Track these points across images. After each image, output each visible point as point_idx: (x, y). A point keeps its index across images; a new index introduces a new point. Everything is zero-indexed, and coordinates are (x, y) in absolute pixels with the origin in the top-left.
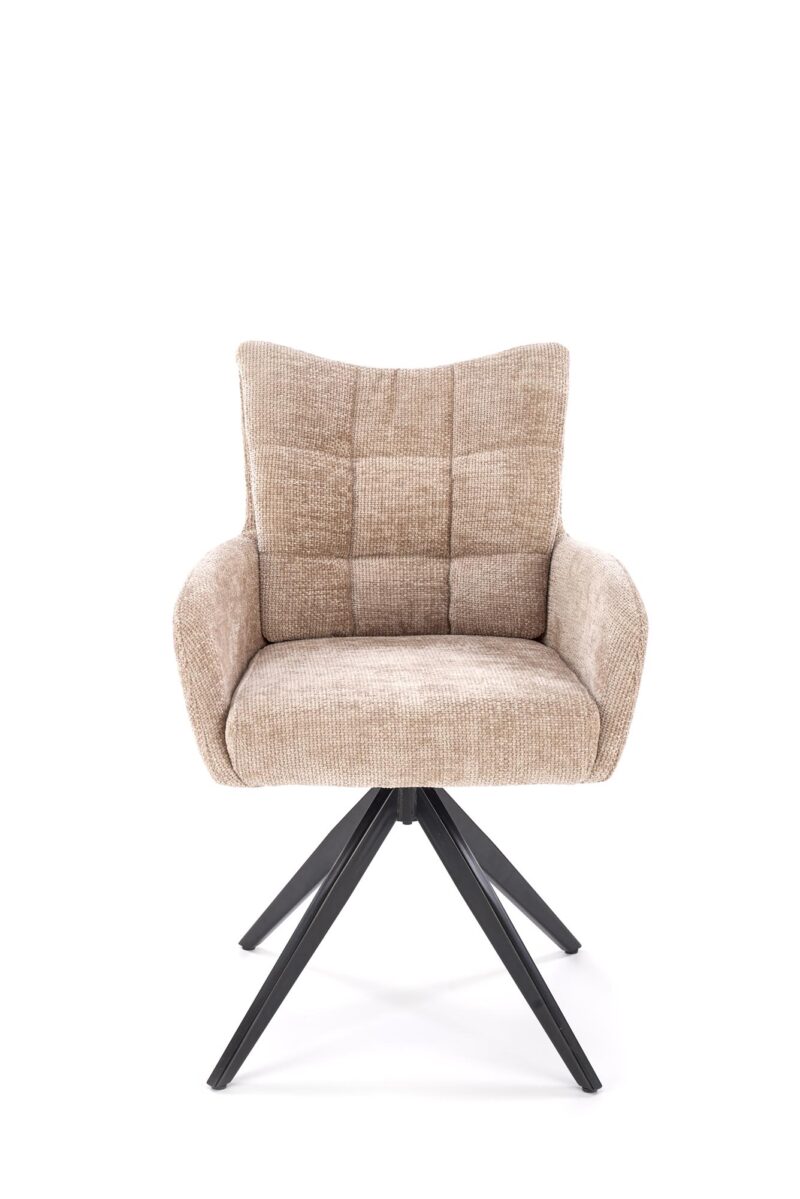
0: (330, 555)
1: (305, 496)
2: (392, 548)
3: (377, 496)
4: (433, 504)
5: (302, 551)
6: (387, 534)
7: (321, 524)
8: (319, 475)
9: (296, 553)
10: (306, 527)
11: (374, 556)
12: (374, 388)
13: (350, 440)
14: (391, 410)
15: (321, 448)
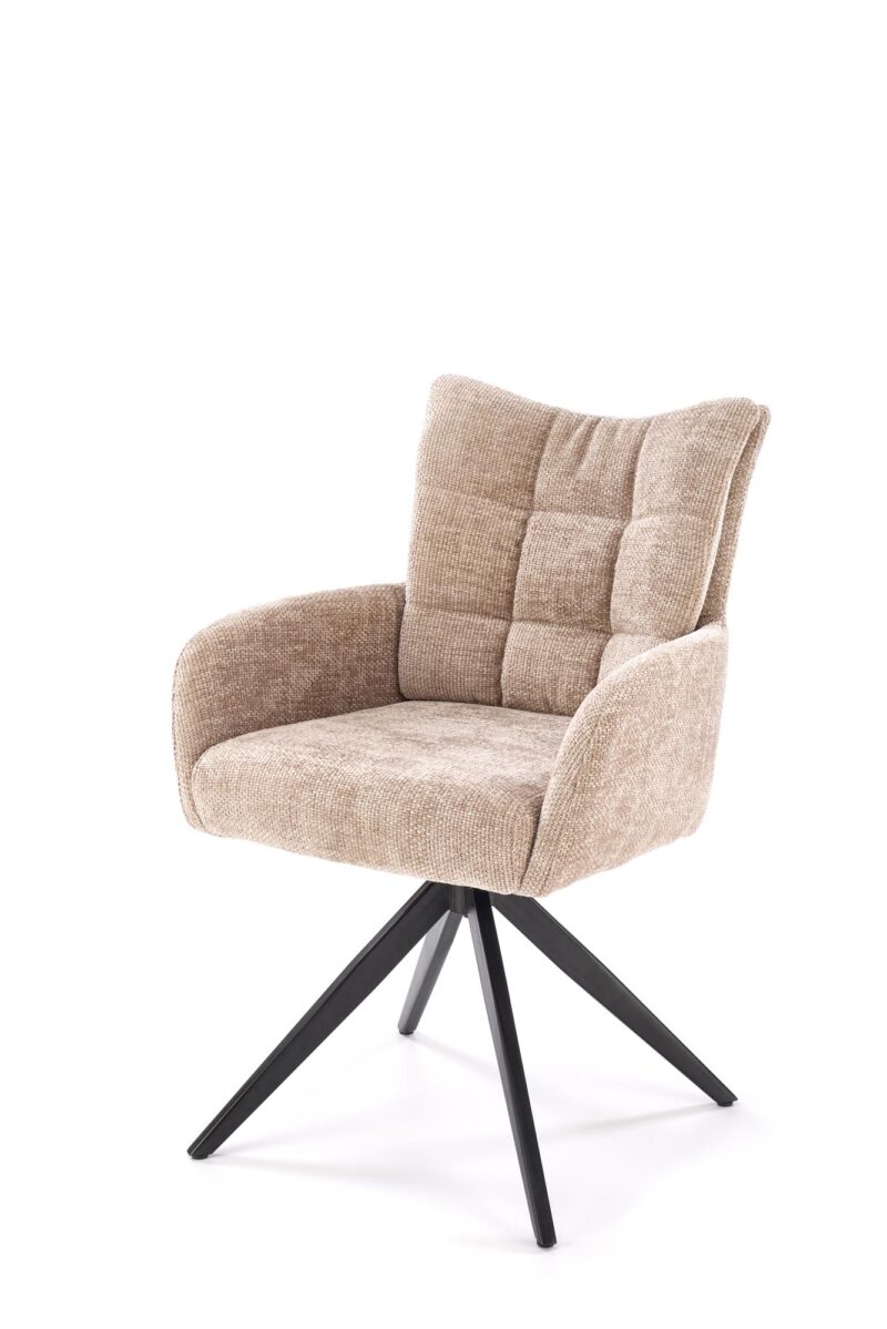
0: (486, 614)
1: (456, 545)
2: (551, 615)
3: (540, 554)
4: (592, 572)
5: (446, 605)
6: (544, 598)
7: (473, 578)
8: (479, 523)
9: (439, 607)
10: (453, 581)
11: (535, 620)
12: (568, 436)
13: (533, 492)
14: (579, 461)
15: (492, 496)
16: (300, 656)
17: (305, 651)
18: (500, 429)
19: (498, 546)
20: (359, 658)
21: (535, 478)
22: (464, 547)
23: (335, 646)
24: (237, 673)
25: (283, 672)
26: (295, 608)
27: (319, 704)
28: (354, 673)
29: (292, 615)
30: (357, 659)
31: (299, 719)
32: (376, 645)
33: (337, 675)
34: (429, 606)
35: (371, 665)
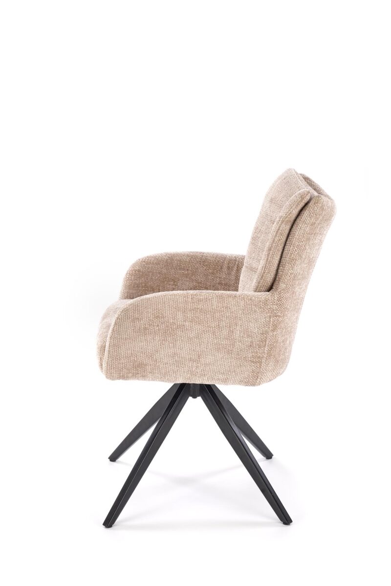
23: (206, 275)
25: (173, 280)
29: (185, 257)
32: (230, 279)
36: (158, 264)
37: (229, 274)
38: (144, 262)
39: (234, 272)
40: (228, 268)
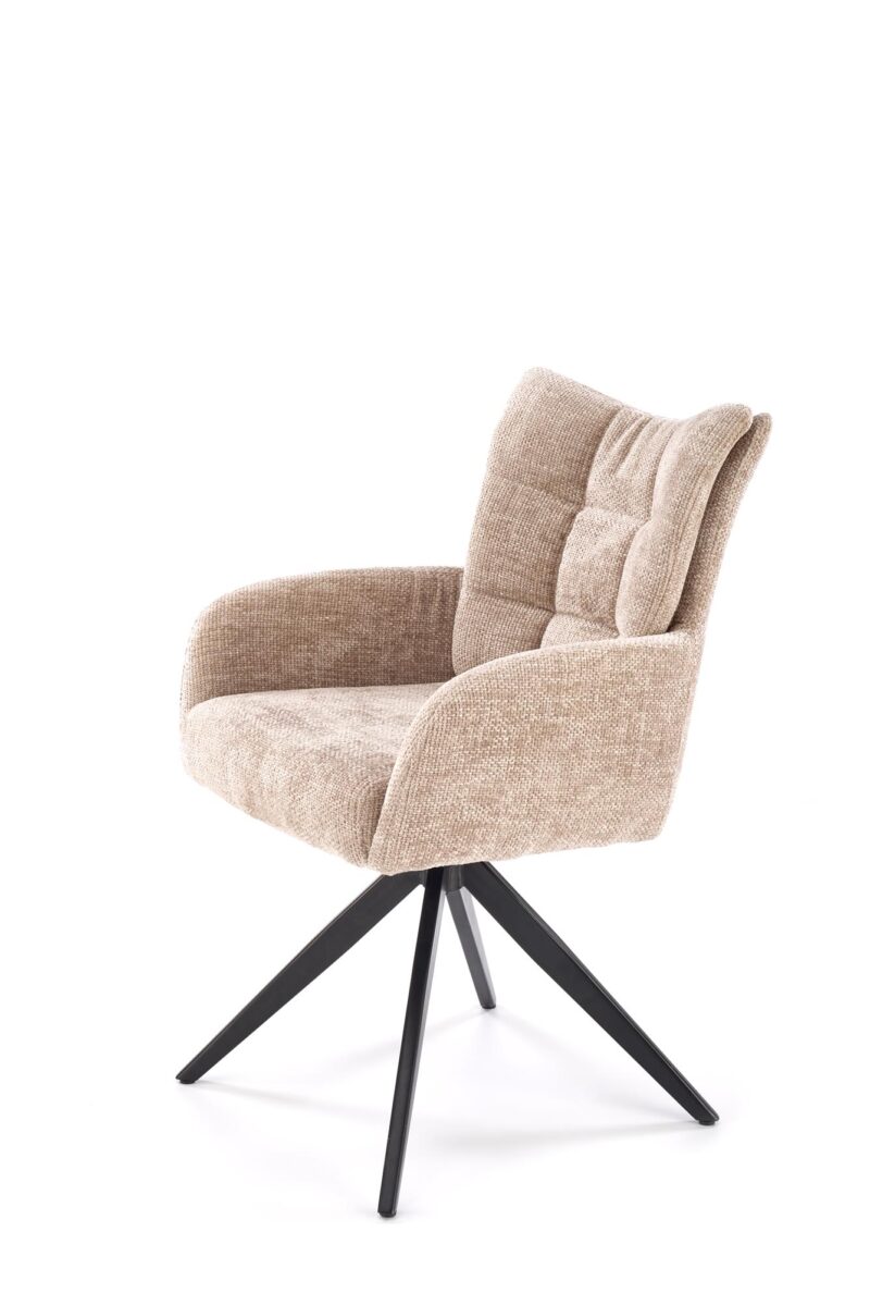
0: (529, 604)
2: (578, 609)
4: (608, 570)
5: (493, 592)
6: (573, 592)
8: (530, 514)
9: (487, 592)
11: (568, 614)
12: (620, 433)
13: (585, 487)
14: (623, 459)
15: (547, 488)
16: (335, 626)
17: (338, 623)
18: (560, 423)
19: (543, 537)
20: (407, 635)
21: (588, 473)
22: (514, 536)
23: (377, 620)
24: (251, 635)
25: (308, 639)
26: (332, 580)
27: (353, 673)
28: (400, 648)
29: (326, 586)
30: (404, 636)
31: (325, 685)
32: (427, 624)
33: (377, 649)
34: (478, 591)
35: (421, 642)
36: (271, 605)
37: (425, 611)
38: (239, 605)
39: (434, 608)
40: (423, 599)
